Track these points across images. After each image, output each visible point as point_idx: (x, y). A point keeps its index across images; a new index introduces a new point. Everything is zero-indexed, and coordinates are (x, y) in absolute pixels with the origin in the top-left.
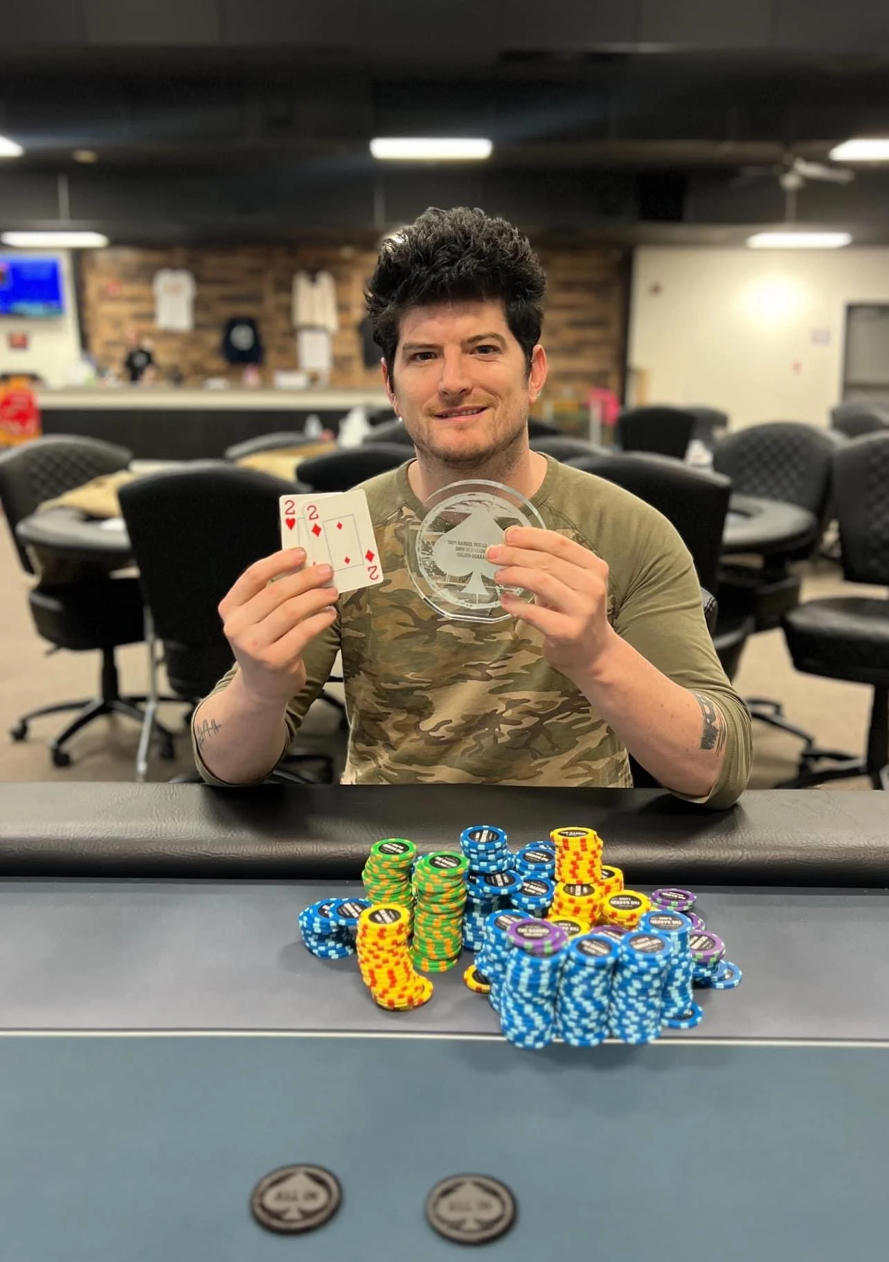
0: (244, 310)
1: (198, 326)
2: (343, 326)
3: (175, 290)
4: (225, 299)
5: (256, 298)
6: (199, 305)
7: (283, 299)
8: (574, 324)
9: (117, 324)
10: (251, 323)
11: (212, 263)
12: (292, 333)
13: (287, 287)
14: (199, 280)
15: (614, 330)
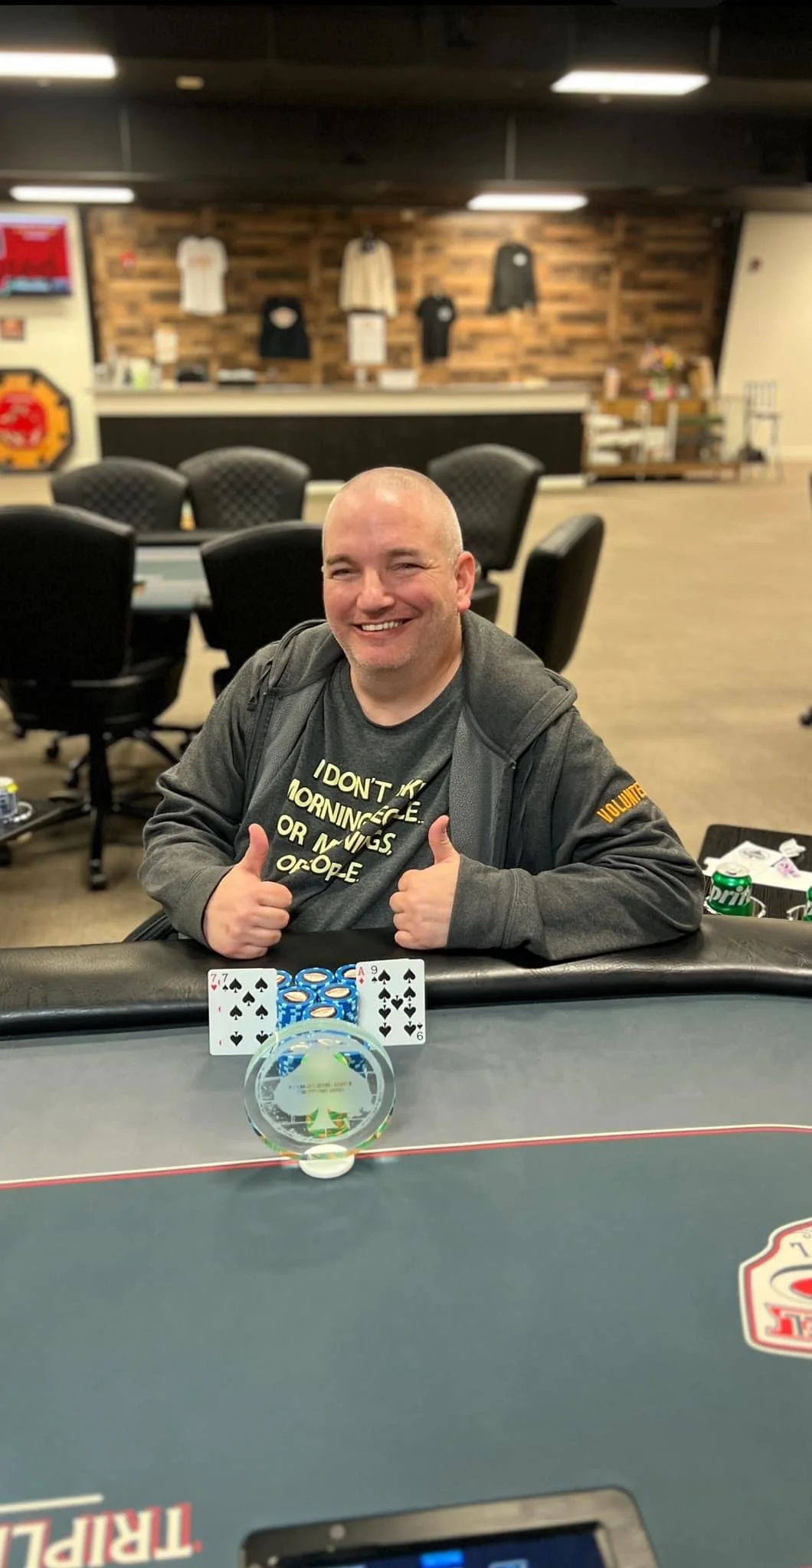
0: (286, 288)
1: (231, 310)
2: (401, 309)
3: (203, 262)
4: (264, 275)
5: (299, 274)
6: (232, 282)
7: (330, 273)
8: (662, 307)
9: (133, 307)
10: (293, 304)
11: (247, 227)
12: (342, 318)
13: (335, 260)
14: (231, 252)
15: (707, 314)
